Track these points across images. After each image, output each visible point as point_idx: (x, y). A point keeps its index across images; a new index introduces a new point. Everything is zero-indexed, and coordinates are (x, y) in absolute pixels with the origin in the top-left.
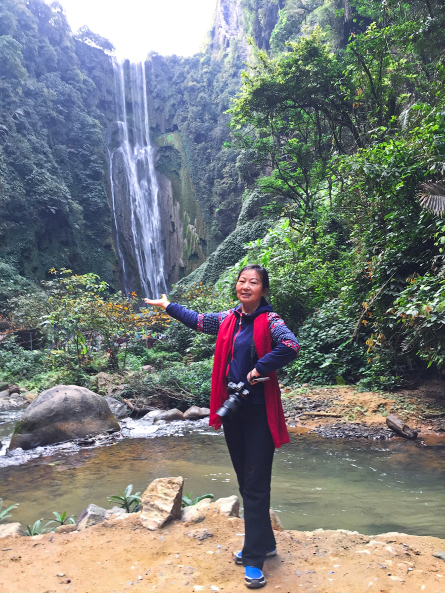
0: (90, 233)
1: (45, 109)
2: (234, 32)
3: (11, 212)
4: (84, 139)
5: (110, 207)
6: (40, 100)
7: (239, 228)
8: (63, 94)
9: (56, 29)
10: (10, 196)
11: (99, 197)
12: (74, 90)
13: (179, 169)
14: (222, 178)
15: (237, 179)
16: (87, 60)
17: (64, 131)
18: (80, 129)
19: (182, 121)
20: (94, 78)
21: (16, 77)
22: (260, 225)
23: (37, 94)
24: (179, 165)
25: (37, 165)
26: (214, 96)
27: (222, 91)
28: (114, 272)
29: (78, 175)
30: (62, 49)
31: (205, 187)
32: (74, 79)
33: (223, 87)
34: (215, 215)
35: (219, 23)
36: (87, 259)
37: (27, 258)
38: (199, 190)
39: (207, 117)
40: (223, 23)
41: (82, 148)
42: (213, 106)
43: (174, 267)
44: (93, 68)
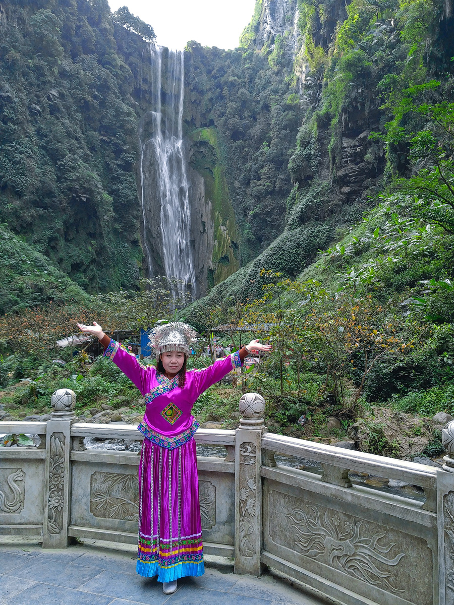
0: (117, 226)
1: (80, 92)
2: (280, 29)
3: (41, 197)
4: (118, 127)
5: (139, 201)
6: (75, 82)
7: (285, 234)
8: (99, 78)
9: (95, 9)
10: (40, 181)
11: (130, 189)
12: (111, 75)
13: (213, 166)
14: (259, 179)
15: (275, 182)
16: (124, 45)
17: (98, 117)
18: (114, 116)
19: (219, 116)
20: (130, 65)
21: (52, 56)
23: (72, 75)
24: (214, 162)
25: (70, 150)
26: (254, 93)
27: (264, 89)
28: (140, 269)
29: (108, 165)
30: (100, 30)
31: (240, 188)
32: (110, 64)
33: (265, 84)
34: (249, 217)
35: (265, 19)
36: (113, 253)
37: (53, 248)
38: (233, 190)
39: (246, 114)
40: (269, 19)
41: (115, 136)
42: (254, 104)
43: (202, 269)
44: (130, 54)
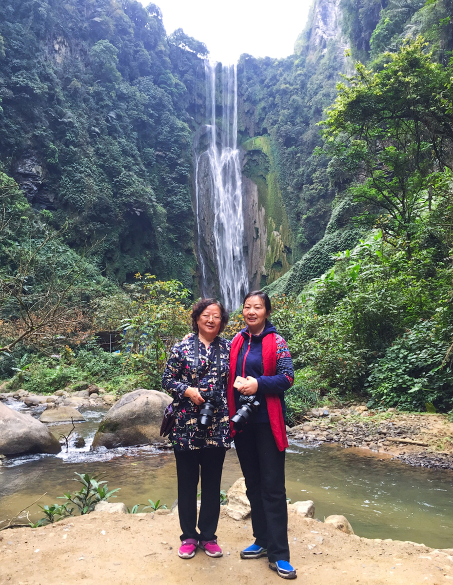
0: (171, 236)
1: (136, 113)
2: (332, 33)
3: (98, 212)
4: (173, 142)
5: (193, 211)
6: (132, 103)
7: (327, 237)
8: (154, 98)
9: (151, 34)
10: (98, 197)
11: (183, 201)
12: (166, 94)
13: (267, 174)
14: (312, 183)
15: (328, 185)
16: (180, 64)
17: (153, 134)
18: (169, 132)
19: (272, 124)
20: (185, 82)
21: (110, 81)
22: (350, 235)
23: (129, 97)
24: (267, 169)
25: (125, 167)
26: (307, 99)
27: (316, 93)
28: (193, 277)
29: (164, 178)
30: (156, 53)
31: (292, 193)
32: (165, 83)
33: (317, 89)
34: (302, 222)
35: (317, 24)
36: (168, 262)
37: (110, 259)
38: (286, 195)
39: (298, 120)
40: (321, 24)
41: (170, 151)
42: (306, 109)
43: (255, 274)
44: (186, 72)
